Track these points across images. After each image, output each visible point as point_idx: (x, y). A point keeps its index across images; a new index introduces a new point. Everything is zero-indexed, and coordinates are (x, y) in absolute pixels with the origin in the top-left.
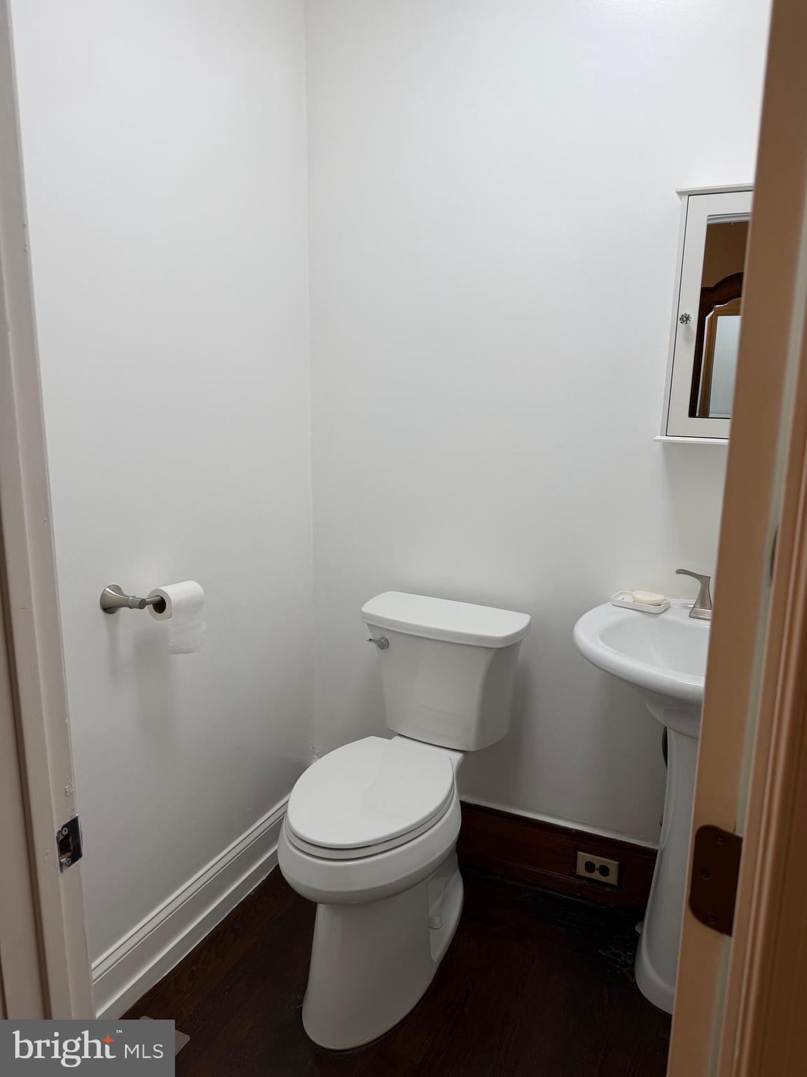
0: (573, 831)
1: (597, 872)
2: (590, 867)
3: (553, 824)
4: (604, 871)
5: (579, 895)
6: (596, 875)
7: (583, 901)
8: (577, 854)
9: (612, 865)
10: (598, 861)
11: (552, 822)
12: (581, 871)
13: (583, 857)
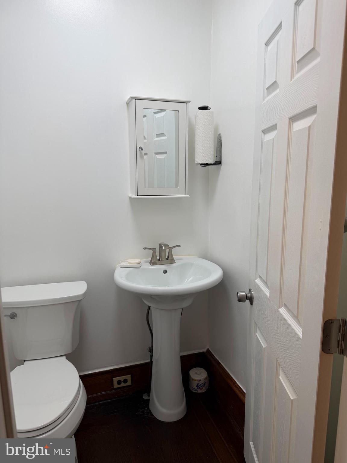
0: (111, 370)
1: (122, 383)
2: (119, 382)
3: (101, 371)
4: (125, 381)
5: (116, 396)
6: (123, 384)
7: (118, 398)
8: (113, 379)
9: (128, 377)
10: (122, 378)
11: (100, 371)
12: (116, 385)
13: (116, 379)
